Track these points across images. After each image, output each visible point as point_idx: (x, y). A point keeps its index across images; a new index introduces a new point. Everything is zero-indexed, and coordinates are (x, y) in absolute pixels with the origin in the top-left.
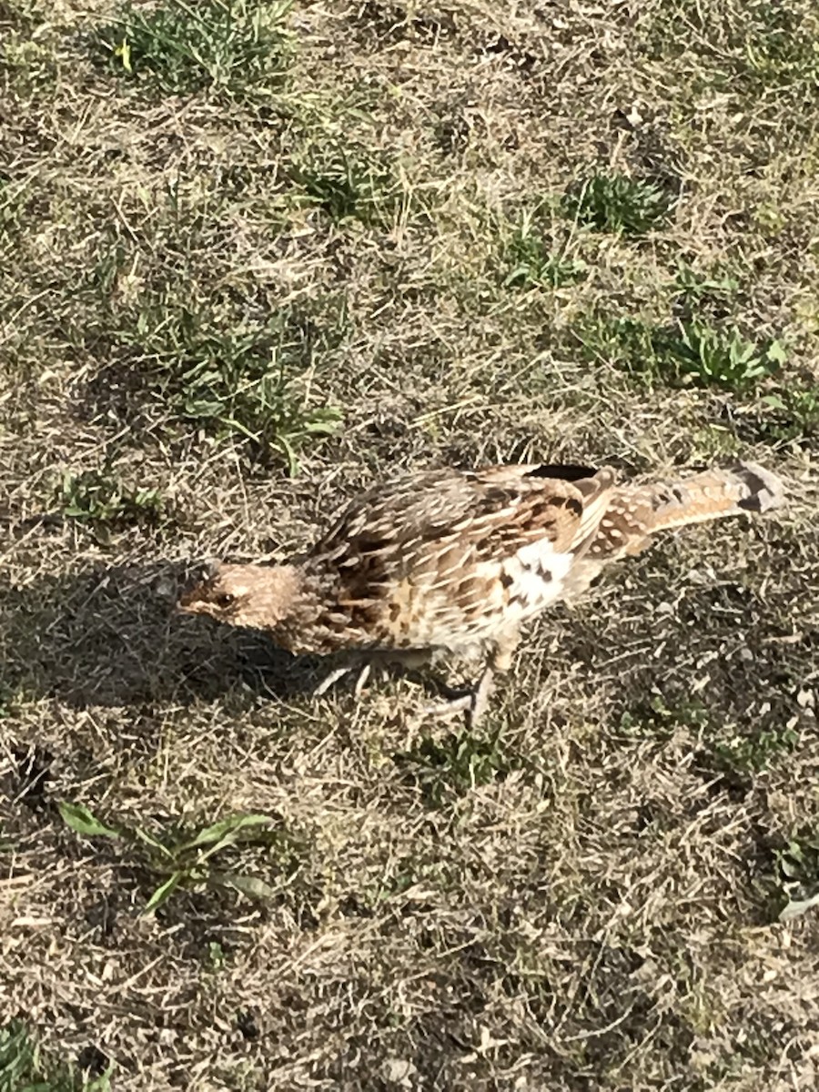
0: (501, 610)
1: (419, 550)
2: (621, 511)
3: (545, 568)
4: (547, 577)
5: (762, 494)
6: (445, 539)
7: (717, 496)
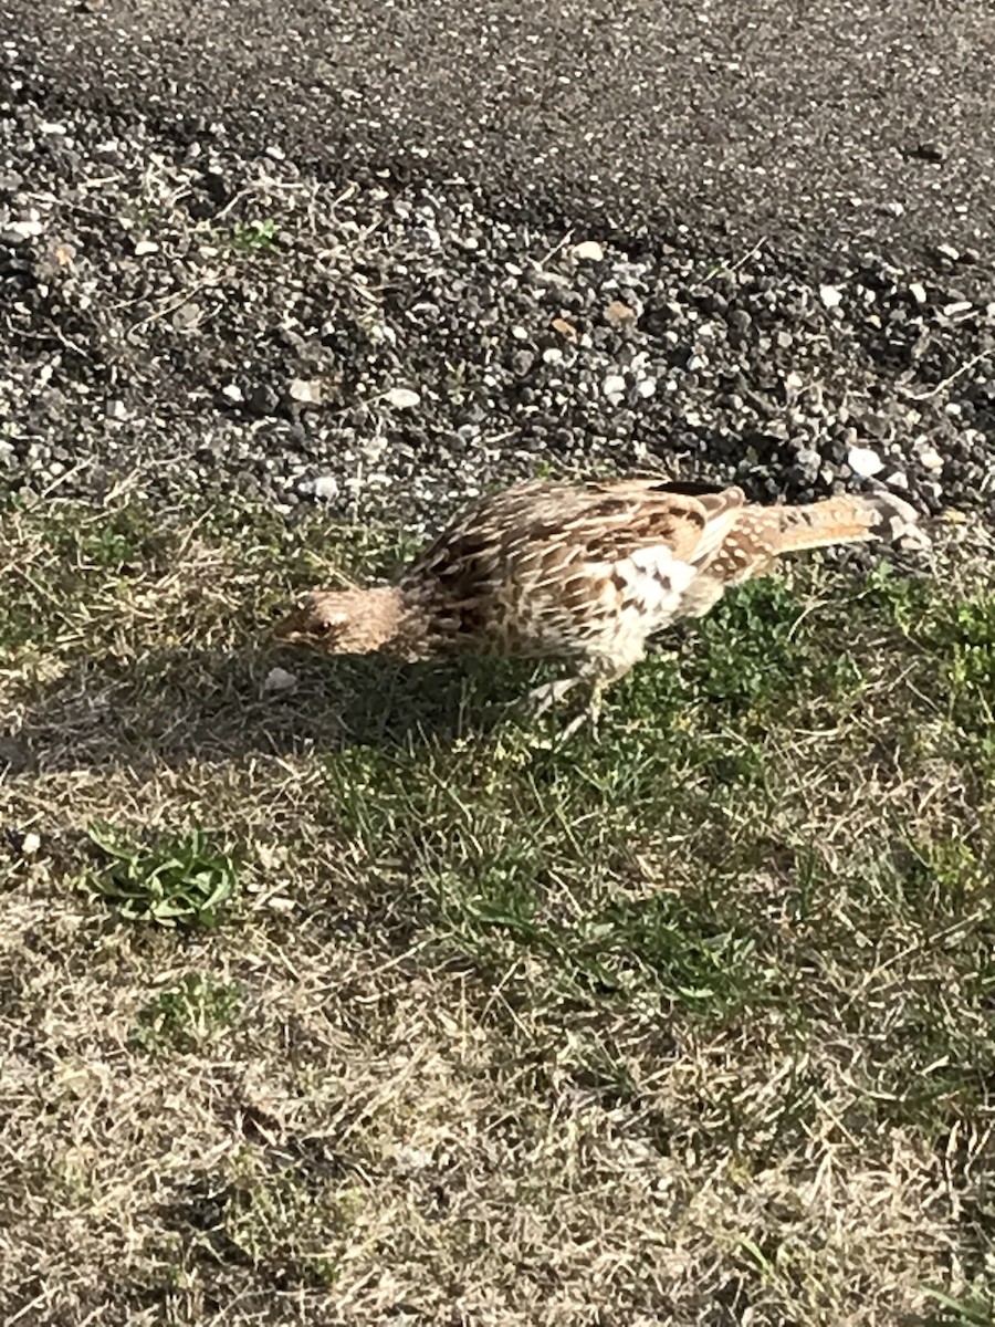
0: (613, 614)
1: (524, 549)
2: (747, 531)
3: (663, 573)
4: (666, 583)
5: (894, 520)
6: (554, 537)
7: (847, 520)
